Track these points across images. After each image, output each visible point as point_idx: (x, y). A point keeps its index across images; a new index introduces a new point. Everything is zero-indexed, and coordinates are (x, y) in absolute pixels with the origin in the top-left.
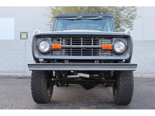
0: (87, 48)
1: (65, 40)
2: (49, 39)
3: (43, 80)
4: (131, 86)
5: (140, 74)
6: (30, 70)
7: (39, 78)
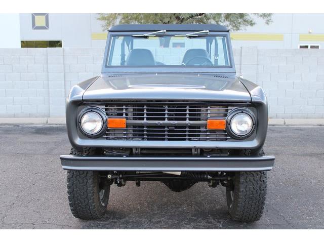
0: (176, 126)
1: (132, 110)
2: (100, 107)
3: (90, 181)
4: (261, 193)
5: (283, 118)
6: (64, 169)
7: (83, 178)
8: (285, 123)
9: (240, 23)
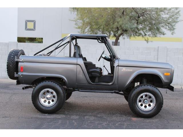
5: (180, 85)
8: (181, 88)
9: (157, 33)
